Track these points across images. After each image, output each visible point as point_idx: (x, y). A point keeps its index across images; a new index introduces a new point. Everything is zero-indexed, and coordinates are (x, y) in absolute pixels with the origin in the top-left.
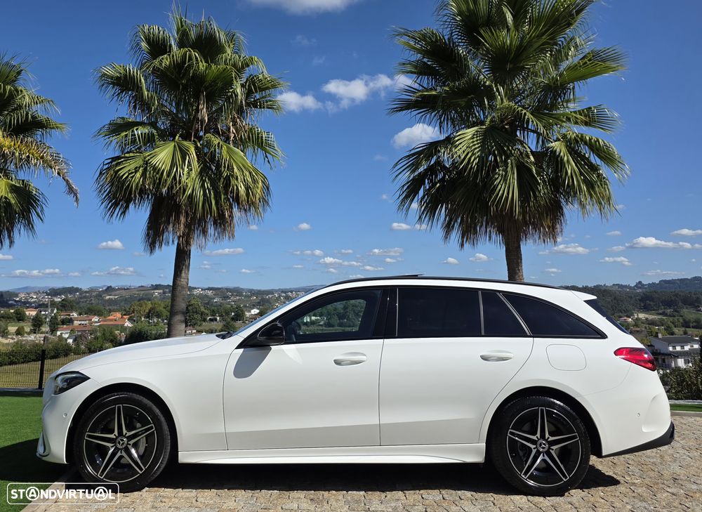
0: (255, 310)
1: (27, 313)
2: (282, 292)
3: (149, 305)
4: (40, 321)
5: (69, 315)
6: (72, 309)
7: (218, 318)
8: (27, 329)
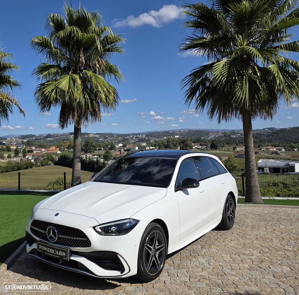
0: (120, 144)
1: (12, 148)
2: (134, 135)
3: (68, 143)
4: (17, 151)
5: (31, 148)
6: (32, 145)
7: (102, 149)
8: (13, 155)
